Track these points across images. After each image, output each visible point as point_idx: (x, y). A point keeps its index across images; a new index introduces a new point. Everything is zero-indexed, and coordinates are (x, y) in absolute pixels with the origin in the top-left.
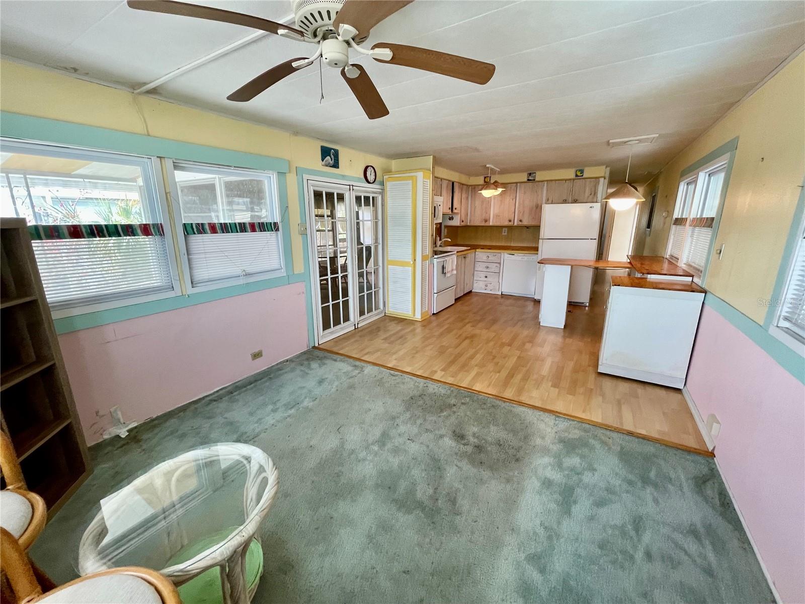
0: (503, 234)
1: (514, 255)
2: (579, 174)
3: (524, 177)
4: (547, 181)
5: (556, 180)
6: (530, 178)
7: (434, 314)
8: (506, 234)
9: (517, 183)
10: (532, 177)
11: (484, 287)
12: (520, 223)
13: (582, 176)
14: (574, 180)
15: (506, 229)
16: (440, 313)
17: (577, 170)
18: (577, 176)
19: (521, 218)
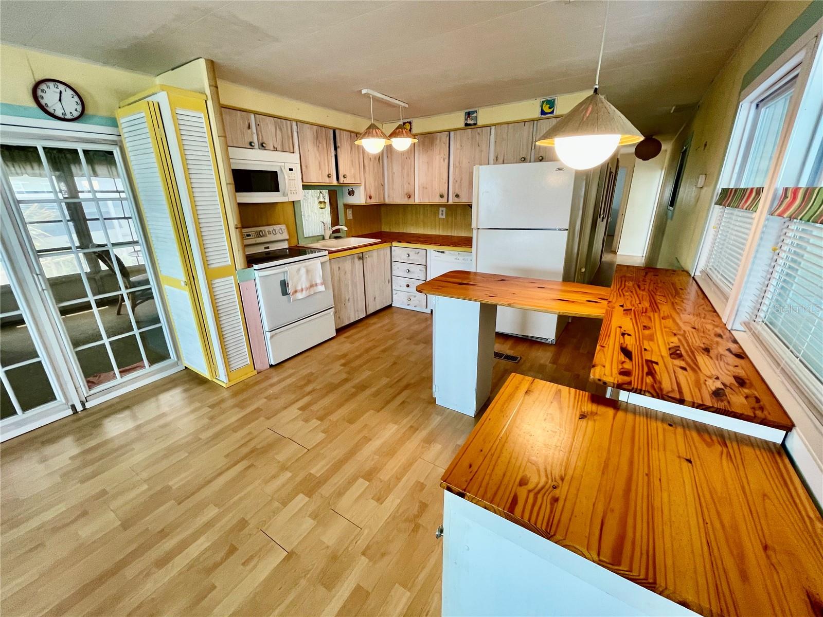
0: (441, 216)
1: (443, 252)
2: (546, 110)
3: (458, 120)
4: (495, 125)
5: (508, 123)
6: (469, 122)
7: (271, 366)
8: (444, 217)
9: (449, 131)
10: (472, 119)
11: (406, 301)
12: (457, 200)
13: (552, 112)
14: (538, 120)
15: (444, 209)
16: (283, 364)
17: (543, 102)
18: (543, 113)
19: (457, 192)
